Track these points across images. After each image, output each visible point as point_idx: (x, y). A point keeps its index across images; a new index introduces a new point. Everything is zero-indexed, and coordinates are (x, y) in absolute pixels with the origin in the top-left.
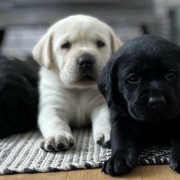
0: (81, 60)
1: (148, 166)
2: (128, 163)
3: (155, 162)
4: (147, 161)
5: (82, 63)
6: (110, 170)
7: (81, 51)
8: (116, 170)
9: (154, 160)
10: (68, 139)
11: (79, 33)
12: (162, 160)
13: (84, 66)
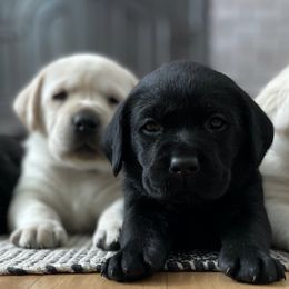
0: (77, 119)
1: (181, 274)
2: (146, 259)
3: (193, 267)
4: (180, 265)
5: (79, 124)
6: (115, 269)
7: (79, 105)
8: (125, 269)
9: (192, 263)
10: (57, 234)
11: (83, 78)
12: (205, 264)
13: (81, 128)
